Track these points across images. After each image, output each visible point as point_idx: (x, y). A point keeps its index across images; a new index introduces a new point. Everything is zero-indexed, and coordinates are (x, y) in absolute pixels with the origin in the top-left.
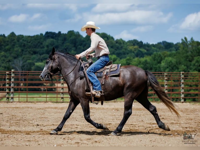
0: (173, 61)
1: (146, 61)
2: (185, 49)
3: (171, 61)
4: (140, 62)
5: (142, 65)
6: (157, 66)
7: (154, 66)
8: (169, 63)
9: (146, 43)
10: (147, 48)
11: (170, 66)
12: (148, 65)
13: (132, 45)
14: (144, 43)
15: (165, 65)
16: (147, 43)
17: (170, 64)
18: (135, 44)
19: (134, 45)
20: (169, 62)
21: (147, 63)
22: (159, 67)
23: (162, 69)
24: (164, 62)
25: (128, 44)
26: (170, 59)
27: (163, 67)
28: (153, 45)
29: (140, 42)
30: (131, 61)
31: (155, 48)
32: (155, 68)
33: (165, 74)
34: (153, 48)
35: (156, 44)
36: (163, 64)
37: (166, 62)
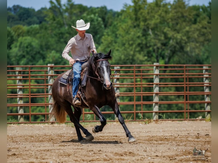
0: (34, 44)
2: (57, 20)
3: (30, 45)
8: (27, 47)
11: (28, 53)
15: (19, 50)
17: (29, 49)
20: (25, 45)
23: (13, 59)
24: (16, 47)
26: (28, 39)
27: (15, 56)
33: (18, 69)
36: (15, 50)
37: (20, 46)
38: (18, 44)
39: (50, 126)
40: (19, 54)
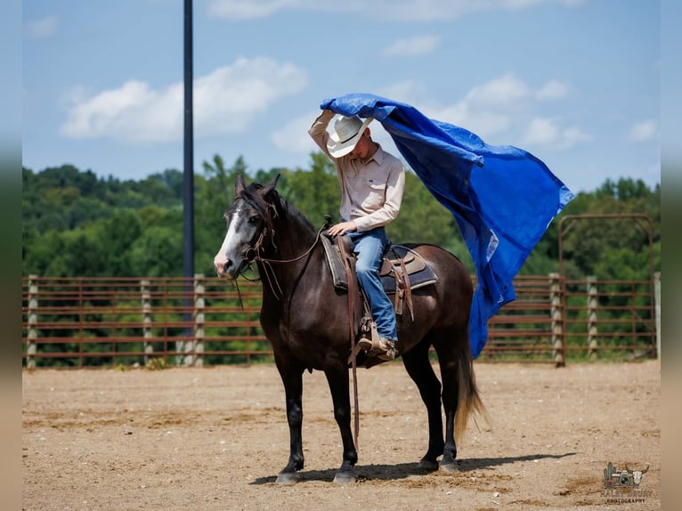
0: (172, 240)
1: (83, 240)
2: (216, 197)
3: (165, 242)
4: (62, 245)
5: (68, 257)
6: (121, 259)
7: (112, 258)
8: (160, 247)
9: (106, 179)
10: (109, 194)
11: (161, 257)
12: (89, 256)
13: (56, 186)
14: (99, 177)
15: (146, 253)
16: (111, 177)
17: (163, 251)
18: (68, 181)
19: (62, 184)
20: (158, 243)
21: (87, 249)
22: (127, 262)
23: (136, 269)
24: (140, 245)
25: (42, 181)
26: (164, 232)
27: (139, 264)
28: (132, 185)
29: (83, 174)
30: (31, 243)
31: (138, 196)
32: (112, 264)
33: (144, 283)
34: (131, 193)
35: (142, 182)
36: (138, 252)
37: (148, 244)
38: (144, 241)
39: (187, 370)
40: (146, 258)
